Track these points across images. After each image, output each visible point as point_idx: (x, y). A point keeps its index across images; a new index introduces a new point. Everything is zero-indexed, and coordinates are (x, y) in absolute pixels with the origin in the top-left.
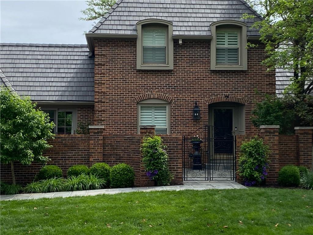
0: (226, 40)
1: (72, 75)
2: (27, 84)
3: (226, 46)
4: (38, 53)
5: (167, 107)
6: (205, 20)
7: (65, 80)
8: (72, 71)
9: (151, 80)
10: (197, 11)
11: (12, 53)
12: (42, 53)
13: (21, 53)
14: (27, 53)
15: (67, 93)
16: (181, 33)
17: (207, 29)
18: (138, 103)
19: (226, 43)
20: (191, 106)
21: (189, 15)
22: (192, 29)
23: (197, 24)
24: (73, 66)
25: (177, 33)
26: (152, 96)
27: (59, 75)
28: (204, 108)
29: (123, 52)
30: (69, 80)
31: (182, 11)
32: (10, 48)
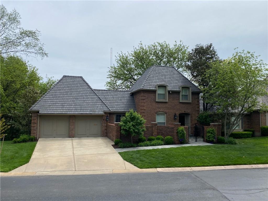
0: (184, 92)
1: (126, 102)
2: (111, 105)
3: (184, 94)
4: (112, 93)
5: (165, 115)
6: (177, 85)
7: (124, 104)
8: (126, 100)
9: (160, 105)
10: (173, 81)
11: (103, 93)
12: (114, 93)
13: (107, 93)
14: (109, 93)
15: (126, 109)
16: (171, 89)
17: (178, 88)
18: (156, 113)
19: (184, 93)
20: (174, 114)
21: (171, 83)
22: (174, 88)
23: (175, 86)
24: (126, 99)
25: (169, 89)
26: (161, 111)
27: (121, 102)
28: (178, 115)
29: (152, 95)
30: (125, 104)
31: (169, 81)
32: (102, 91)
